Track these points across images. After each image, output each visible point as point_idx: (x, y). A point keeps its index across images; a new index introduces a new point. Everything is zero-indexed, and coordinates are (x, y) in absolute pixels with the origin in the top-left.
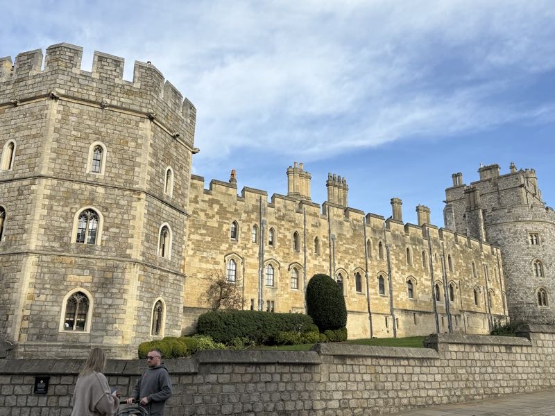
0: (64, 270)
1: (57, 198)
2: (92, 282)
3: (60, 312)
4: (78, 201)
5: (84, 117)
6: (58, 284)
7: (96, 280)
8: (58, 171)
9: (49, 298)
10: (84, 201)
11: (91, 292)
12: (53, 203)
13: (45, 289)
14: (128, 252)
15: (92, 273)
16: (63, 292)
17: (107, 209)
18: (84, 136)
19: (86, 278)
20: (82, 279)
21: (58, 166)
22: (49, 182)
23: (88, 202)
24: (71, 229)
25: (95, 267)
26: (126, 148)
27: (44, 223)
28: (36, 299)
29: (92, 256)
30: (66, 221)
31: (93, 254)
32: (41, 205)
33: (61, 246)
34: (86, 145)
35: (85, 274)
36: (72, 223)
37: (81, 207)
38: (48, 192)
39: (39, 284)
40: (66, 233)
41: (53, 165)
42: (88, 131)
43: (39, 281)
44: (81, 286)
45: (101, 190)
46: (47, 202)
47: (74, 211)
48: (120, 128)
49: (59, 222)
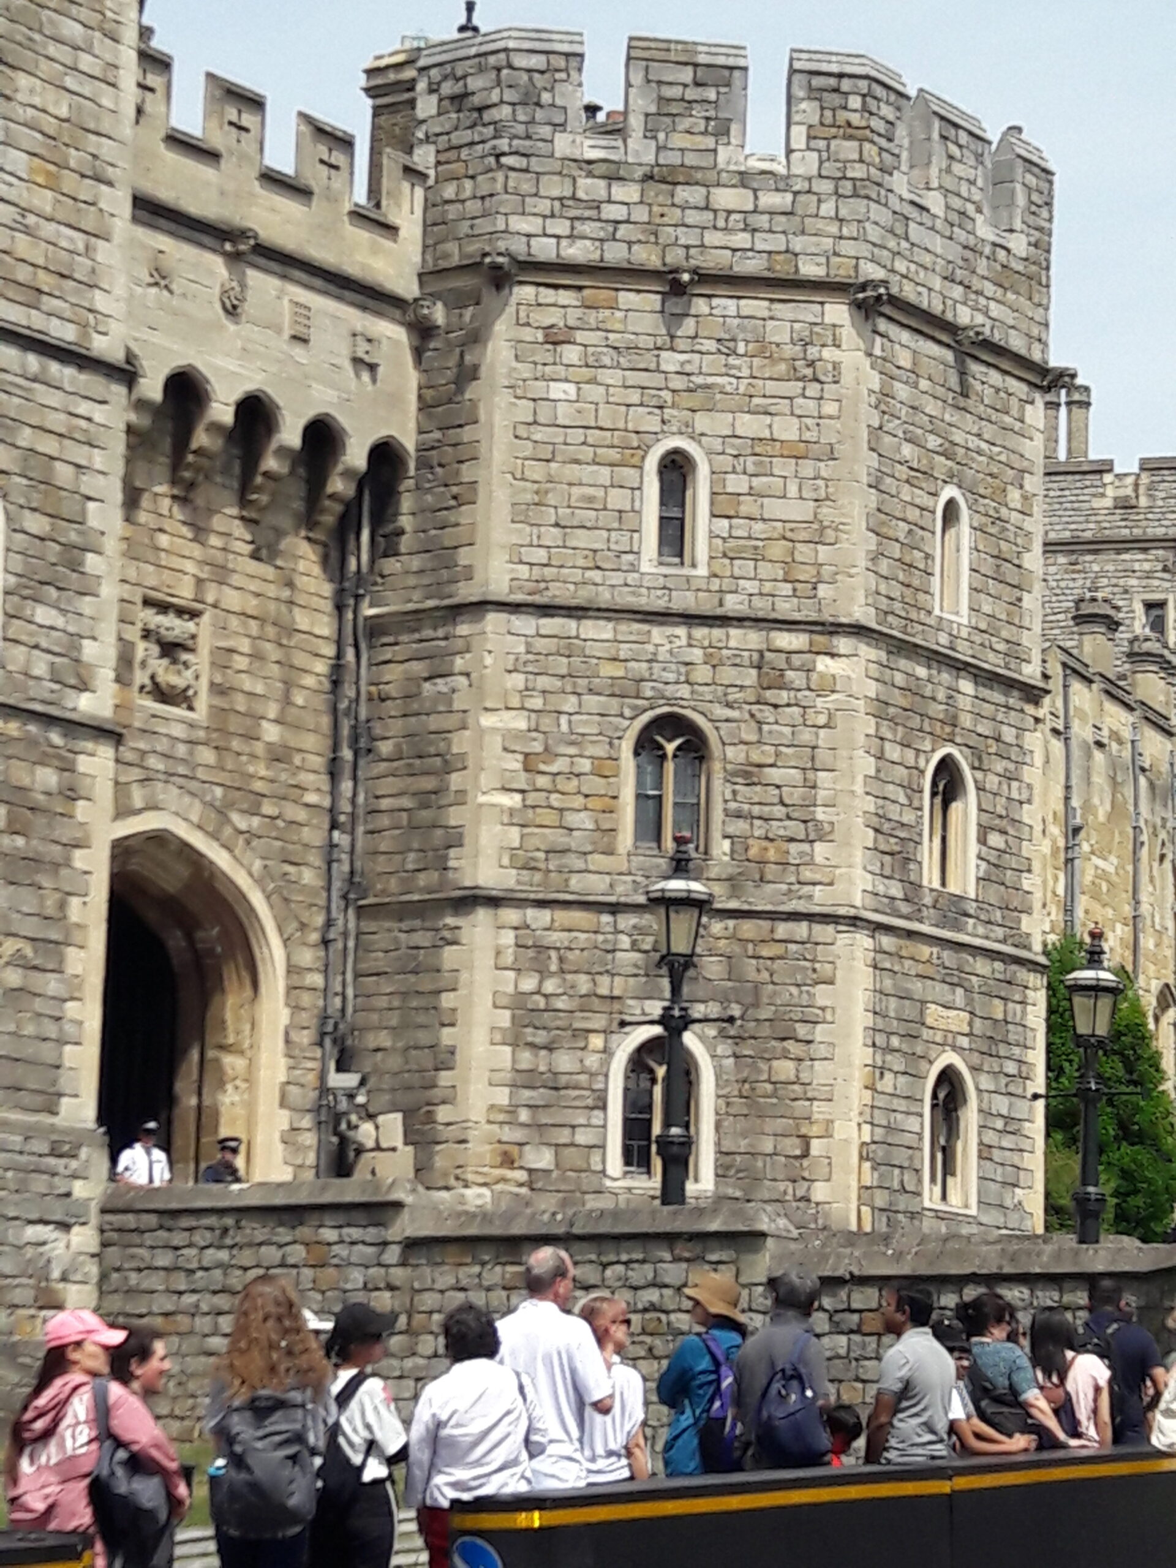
0: (920, 985)
1: (891, 711)
2: (971, 1035)
3: (920, 1135)
4: (927, 726)
5: (921, 383)
6: (915, 1036)
7: (978, 1027)
8: (884, 603)
9: (901, 1084)
10: (938, 727)
11: (972, 1068)
12: (884, 730)
13: (893, 1051)
14: (1026, 924)
15: (969, 999)
16: (923, 1066)
17: (980, 759)
18: (925, 462)
19: (959, 1018)
20: (953, 1020)
21: (884, 587)
22: (872, 650)
23: (946, 730)
24: (922, 834)
25: (975, 979)
26: (1004, 512)
27: (870, 805)
28: (879, 1086)
30: (910, 801)
32: (862, 737)
33: (906, 896)
34: (932, 501)
35: (956, 1003)
36: (921, 809)
37: (933, 751)
38: (872, 689)
39: (880, 1034)
40: (913, 847)
41: (872, 583)
43: (880, 1024)
44: (954, 1048)
45: (967, 686)
46: (872, 727)
47: (922, 763)
48: (989, 431)
49: (899, 804)
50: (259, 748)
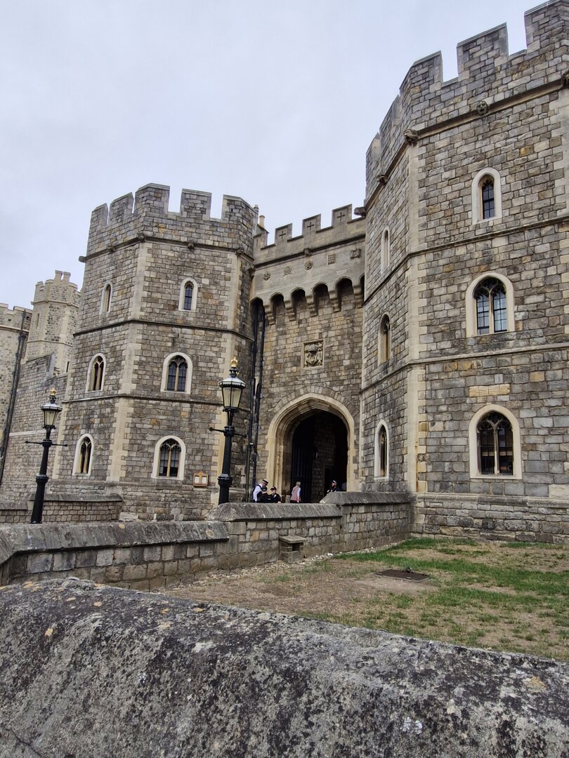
0: (462, 381)
1: (437, 277)
2: (511, 393)
3: (467, 446)
4: (467, 271)
5: (457, 145)
6: (458, 403)
7: (517, 388)
8: (433, 238)
9: (449, 425)
10: (476, 269)
11: (512, 409)
12: (433, 285)
13: (441, 412)
15: (508, 377)
16: (467, 415)
17: (515, 269)
18: (460, 172)
19: (499, 388)
20: (494, 390)
21: (432, 232)
22: (423, 259)
23: (483, 268)
24: (464, 317)
25: (511, 368)
26: (531, 157)
27: (424, 317)
28: (431, 429)
29: (503, 351)
30: (455, 307)
31: (504, 347)
32: (417, 295)
33: (453, 346)
34: (467, 184)
35: (496, 381)
36: (464, 307)
37: (473, 279)
38: (424, 273)
39: (432, 407)
40: (457, 324)
41: (424, 234)
42: (465, 162)
43: (431, 402)
44: (494, 402)
45: (500, 242)
46: (424, 287)
47: (463, 288)
48: (515, 132)
49: (445, 310)
50: (342, 368)
